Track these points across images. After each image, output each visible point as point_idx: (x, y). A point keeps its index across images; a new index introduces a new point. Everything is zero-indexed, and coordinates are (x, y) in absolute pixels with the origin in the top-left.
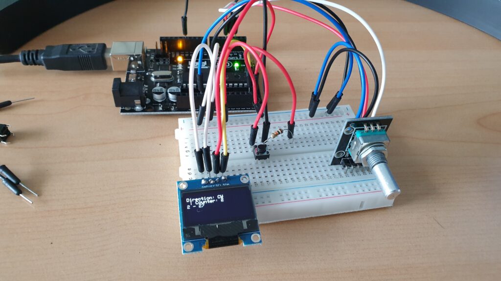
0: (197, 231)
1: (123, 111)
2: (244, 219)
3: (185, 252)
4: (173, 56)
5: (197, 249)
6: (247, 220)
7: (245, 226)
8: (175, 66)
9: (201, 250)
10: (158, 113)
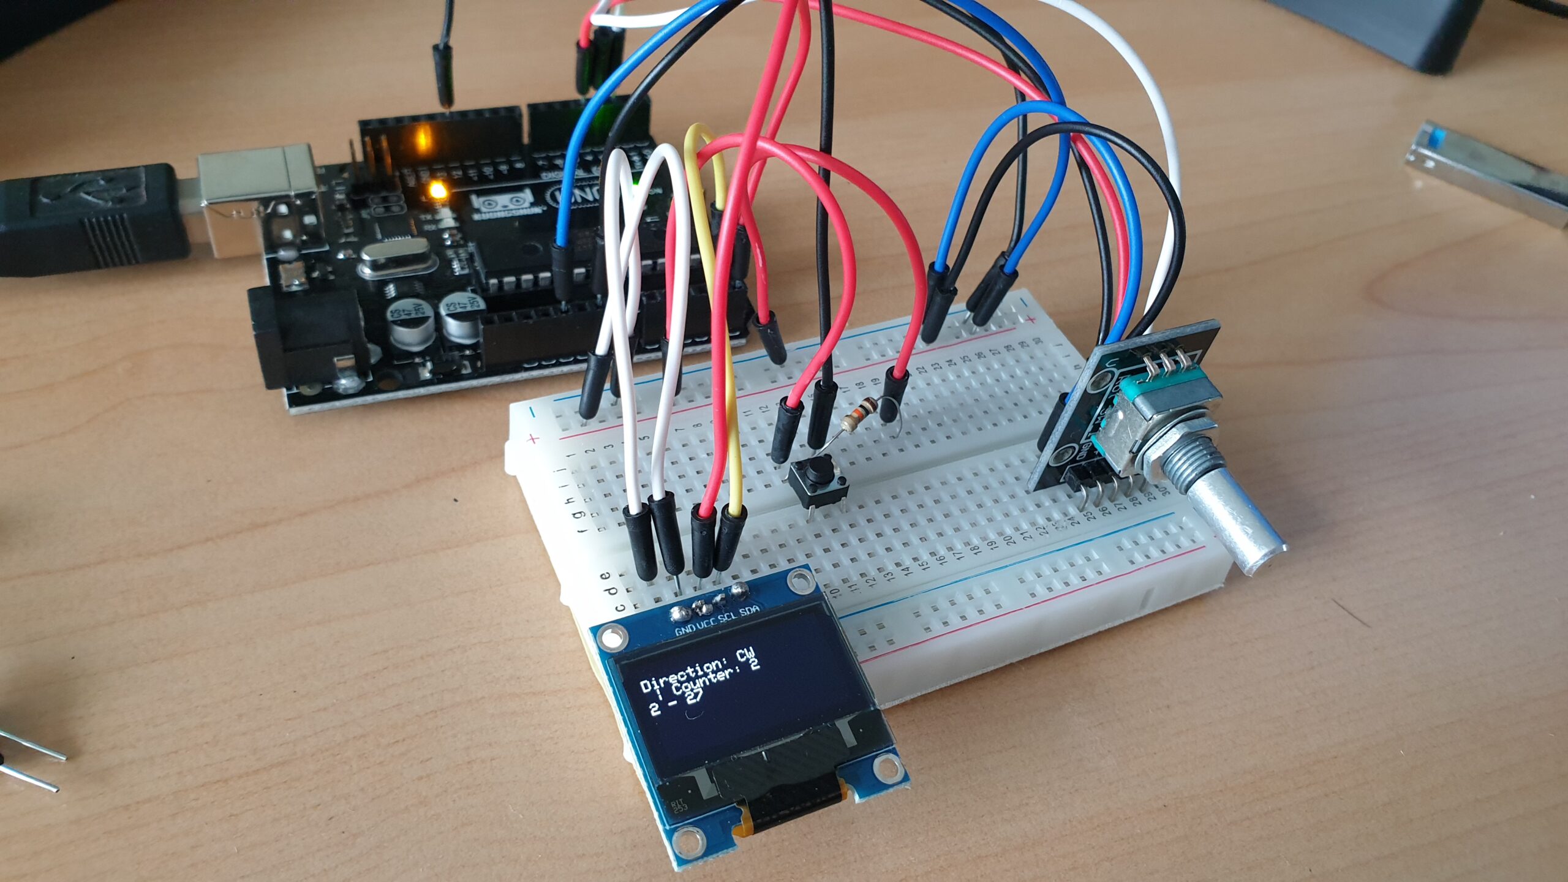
0: (704, 783)
1: (296, 400)
2: (841, 716)
3: (681, 861)
4: (412, 182)
5: (718, 843)
6: (850, 718)
7: (850, 739)
8: (429, 217)
9: (729, 843)
10: (422, 391)
